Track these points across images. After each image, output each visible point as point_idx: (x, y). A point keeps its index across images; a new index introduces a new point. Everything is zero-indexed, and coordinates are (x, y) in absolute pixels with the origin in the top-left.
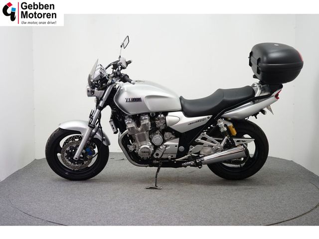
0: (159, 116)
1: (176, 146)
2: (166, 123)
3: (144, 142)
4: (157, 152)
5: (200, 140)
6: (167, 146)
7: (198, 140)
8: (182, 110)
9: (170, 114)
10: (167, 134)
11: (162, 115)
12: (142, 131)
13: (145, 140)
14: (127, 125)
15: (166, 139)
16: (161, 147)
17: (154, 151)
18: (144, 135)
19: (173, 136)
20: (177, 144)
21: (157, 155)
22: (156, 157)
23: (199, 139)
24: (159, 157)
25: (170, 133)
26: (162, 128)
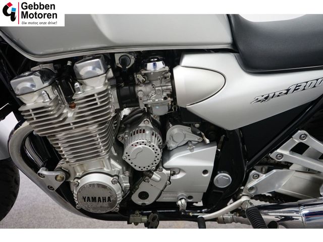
0: (150, 66)
1: (205, 172)
2: (173, 94)
3: (93, 165)
4: (143, 187)
5: (286, 153)
6: (174, 171)
7: (282, 155)
8: (234, 48)
9: (187, 60)
10: (177, 132)
11: (160, 65)
12: (81, 121)
13: (97, 155)
14: (24, 98)
15: (172, 145)
16: (156, 176)
17: (133, 187)
18: (89, 137)
19: (196, 138)
20: (210, 164)
21: (144, 195)
22: (139, 202)
23: (284, 152)
24: (148, 202)
25: (187, 129)
26: (159, 111)
